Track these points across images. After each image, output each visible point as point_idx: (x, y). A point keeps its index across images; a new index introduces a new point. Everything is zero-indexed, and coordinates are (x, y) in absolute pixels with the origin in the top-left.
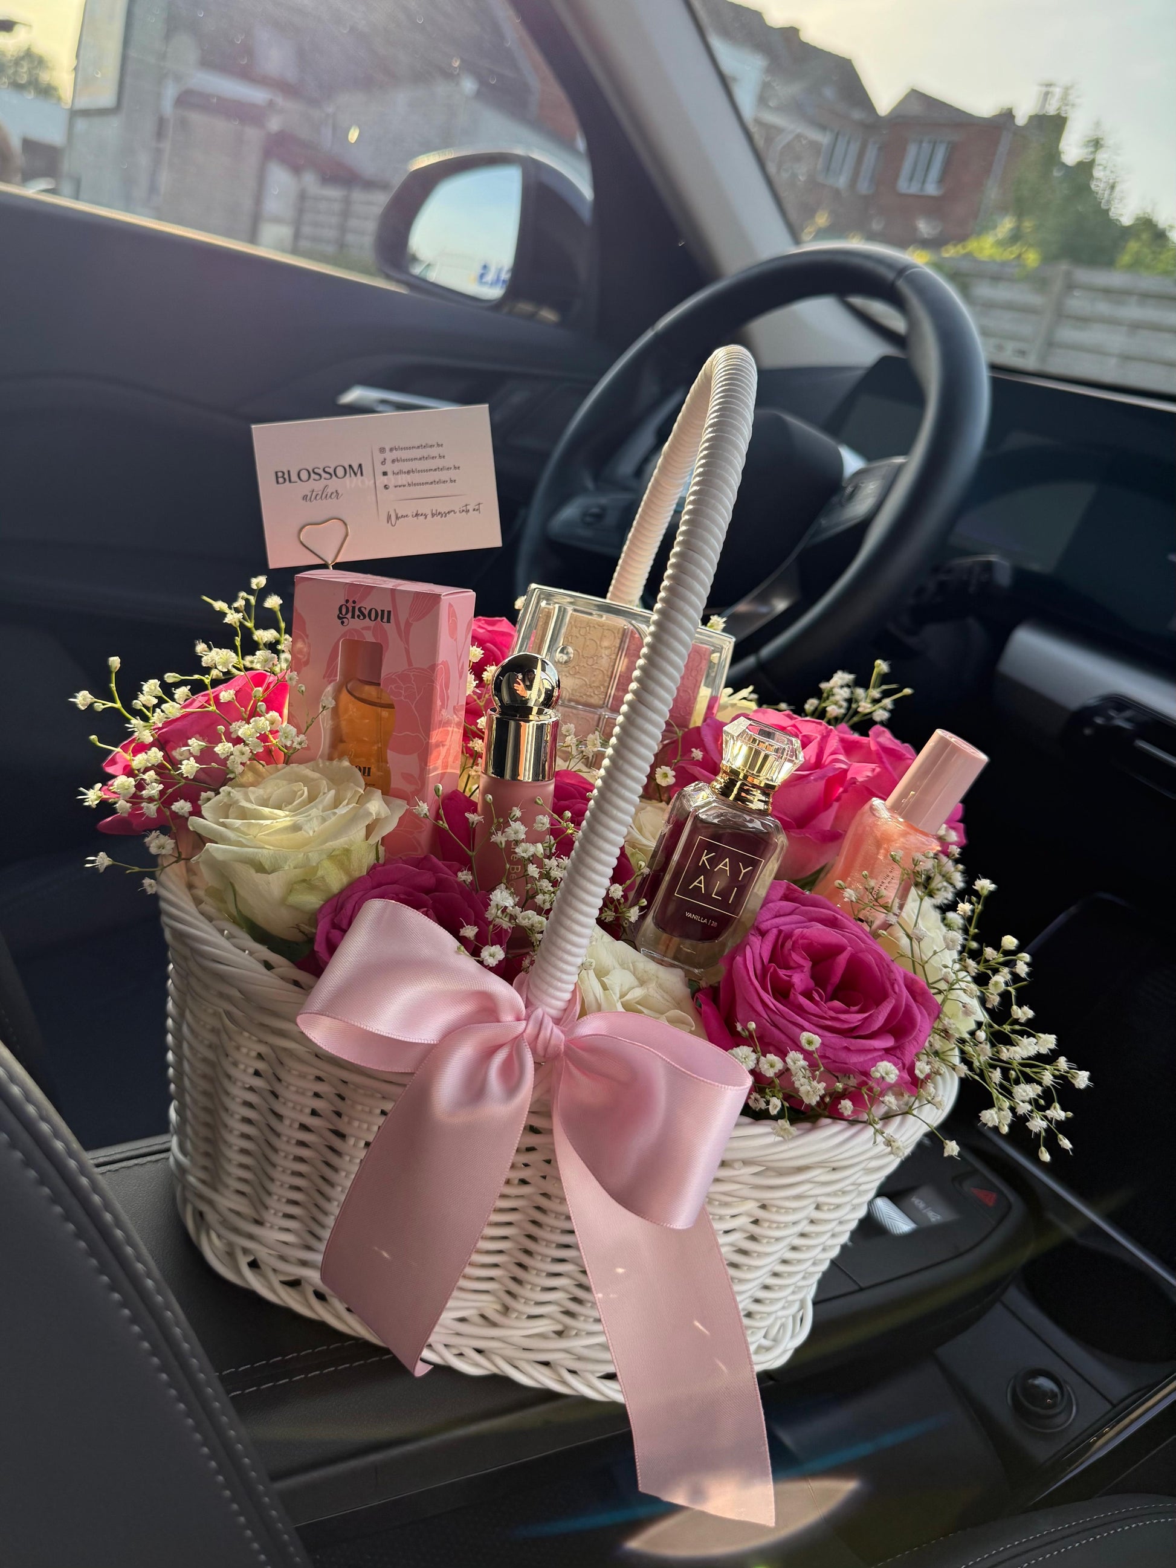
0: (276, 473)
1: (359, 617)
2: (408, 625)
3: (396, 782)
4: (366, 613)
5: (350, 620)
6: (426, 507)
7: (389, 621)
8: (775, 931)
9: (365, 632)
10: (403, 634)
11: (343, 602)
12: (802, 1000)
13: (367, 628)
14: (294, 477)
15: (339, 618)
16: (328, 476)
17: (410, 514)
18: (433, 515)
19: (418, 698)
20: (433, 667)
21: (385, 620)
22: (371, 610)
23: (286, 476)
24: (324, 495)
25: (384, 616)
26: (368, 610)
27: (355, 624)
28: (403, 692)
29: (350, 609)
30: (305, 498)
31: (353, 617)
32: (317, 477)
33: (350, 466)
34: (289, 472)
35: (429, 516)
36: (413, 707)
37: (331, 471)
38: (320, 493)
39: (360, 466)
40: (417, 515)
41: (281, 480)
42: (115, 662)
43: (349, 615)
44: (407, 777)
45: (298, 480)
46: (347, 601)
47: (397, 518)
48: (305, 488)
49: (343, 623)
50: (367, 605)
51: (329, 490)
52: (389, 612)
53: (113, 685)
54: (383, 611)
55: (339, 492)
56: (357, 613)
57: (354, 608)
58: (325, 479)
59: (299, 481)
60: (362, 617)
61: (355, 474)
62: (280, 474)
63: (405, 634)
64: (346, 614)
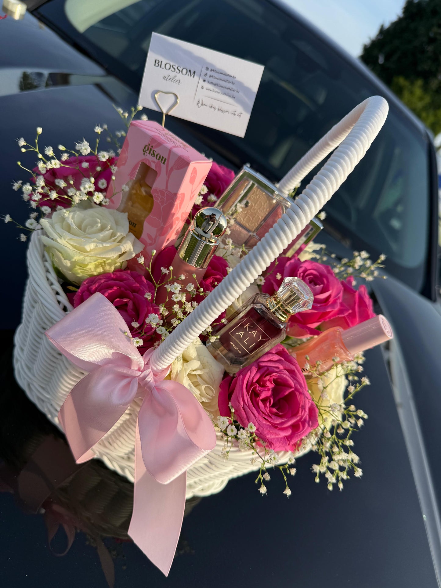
0: (156, 60)
1: (152, 154)
2: (172, 169)
3: (144, 236)
4: (156, 154)
5: (148, 154)
6: (216, 104)
7: (164, 163)
8: (266, 368)
9: (152, 163)
10: (168, 173)
11: (147, 144)
12: (261, 404)
13: (154, 162)
14: (163, 66)
15: (143, 150)
16: (178, 71)
17: (208, 105)
18: (219, 110)
19: (165, 205)
20: (175, 195)
21: (163, 162)
22: (157, 155)
23: (160, 64)
24: (173, 80)
25: (163, 160)
26: (157, 153)
27: (149, 157)
28: (159, 199)
29: (150, 149)
30: (164, 77)
31: (149, 153)
32: (173, 70)
33: (190, 71)
34: (162, 62)
35: (217, 110)
36: (162, 208)
37: (181, 69)
38: (172, 78)
39: (194, 72)
40: (211, 107)
41: (157, 65)
42: (40, 130)
43: (148, 152)
44: (149, 236)
45: (164, 67)
46: (149, 145)
47: (202, 104)
48: (166, 73)
49: (144, 154)
50: (157, 150)
51: (177, 78)
52: (165, 159)
53: (36, 141)
54: (163, 157)
55: (181, 81)
56: (152, 152)
57: (151, 149)
58: (176, 72)
59: (164, 69)
60: (153, 156)
61: (191, 75)
62: (157, 62)
63: (169, 173)
64: (147, 150)
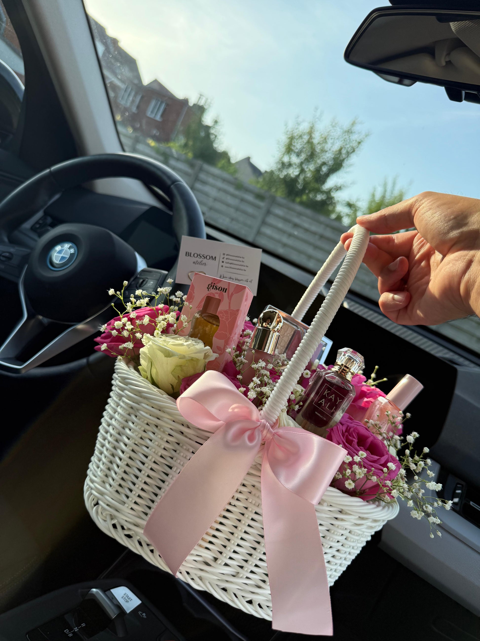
0: (186, 252)
1: (215, 289)
2: (232, 294)
4: (218, 288)
5: (212, 290)
7: (225, 292)
9: (216, 294)
11: (210, 283)
13: (217, 293)
14: (192, 255)
15: (207, 288)
16: (203, 258)
17: (228, 277)
18: (236, 280)
19: (229, 320)
21: (224, 291)
22: (219, 288)
23: (190, 254)
24: (200, 263)
25: (225, 290)
28: (225, 317)
29: (212, 286)
30: (194, 263)
31: (213, 289)
32: (200, 257)
33: (212, 257)
34: (191, 253)
35: (234, 280)
36: (227, 323)
37: (205, 256)
38: (200, 262)
39: (215, 257)
40: (230, 278)
41: (187, 255)
42: (126, 283)
43: (211, 288)
44: (219, 348)
46: (212, 283)
47: (223, 277)
48: (195, 259)
49: (208, 290)
50: (219, 285)
51: (203, 262)
54: (224, 288)
55: (206, 264)
56: (215, 287)
57: (214, 286)
58: (202, 258)
59: (193, 257)
60: (216, 289)
61: (213, 259)
62: (187, 253)
63: (230, 297)
64: (211, 287)
